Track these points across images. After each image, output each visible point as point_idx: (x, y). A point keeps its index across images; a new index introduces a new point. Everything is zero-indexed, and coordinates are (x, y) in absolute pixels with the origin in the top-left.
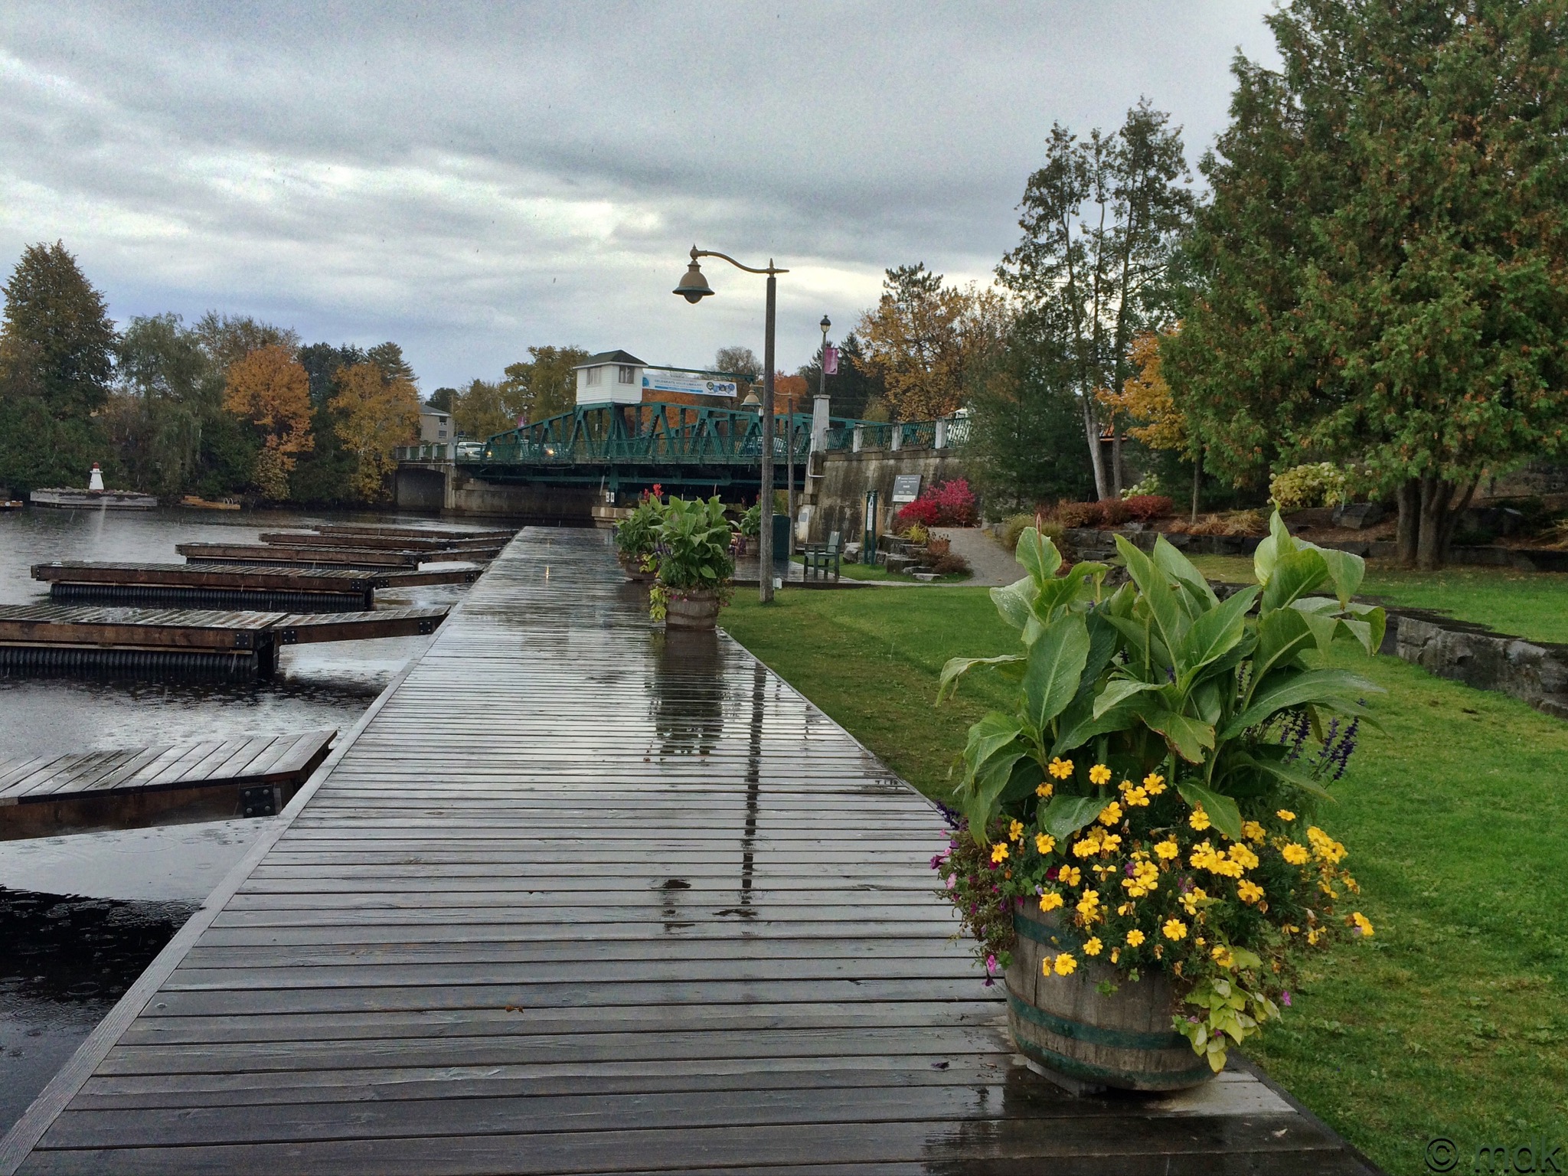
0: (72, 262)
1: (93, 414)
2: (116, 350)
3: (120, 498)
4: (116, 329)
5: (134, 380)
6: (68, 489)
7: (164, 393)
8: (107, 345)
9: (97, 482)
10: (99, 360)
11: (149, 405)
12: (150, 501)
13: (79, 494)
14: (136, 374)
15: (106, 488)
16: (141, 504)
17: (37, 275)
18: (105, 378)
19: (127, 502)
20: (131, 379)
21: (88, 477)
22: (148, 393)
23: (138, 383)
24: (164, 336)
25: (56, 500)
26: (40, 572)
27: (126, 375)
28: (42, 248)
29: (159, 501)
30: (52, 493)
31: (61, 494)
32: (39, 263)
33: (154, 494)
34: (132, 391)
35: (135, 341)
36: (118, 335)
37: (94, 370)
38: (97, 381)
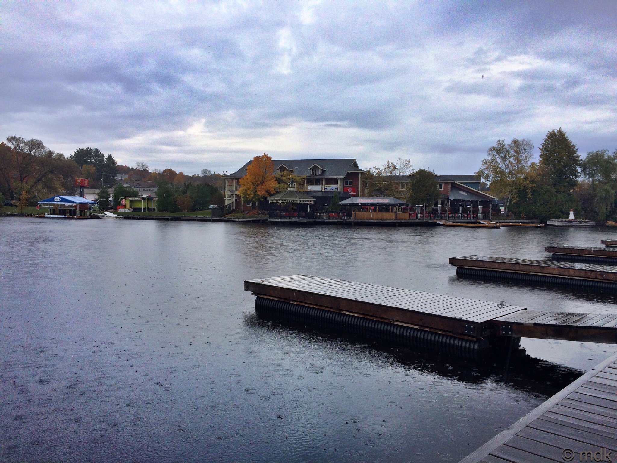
0: (564, 135)
1: (571, 191)
2: (581, 166)
3: (581, 222)
4: (581, 158)
5: (587, 177)
6: (561, 220)
7: (599, 180)
8: (577, 165)
9: (572, 217)
10: (574, 170)
11: (593, 186)
12: (592, 223)
13: (565, 221)
14: (588, 174)
15: (575, 219)
16: (589, 225)
17: (552, 142)
18: (576, 176)
19: (583, 224)
20: (586, 176)
21: (568, 215)
22: (593, 181)
23: (589, 178)
24: (600, 158)
25: (556, 223)
26: (548, 249)
27: (584, 175)
28: (553, 131)
29: (596, 224)
30: (555, 221)
31: (558, 221)
32: (552, 136)
33: (594, 221)
34: (587, 181)
35: (588, 162)
36: (581, 160)
37: (572, 174)
38: (573, 178)
